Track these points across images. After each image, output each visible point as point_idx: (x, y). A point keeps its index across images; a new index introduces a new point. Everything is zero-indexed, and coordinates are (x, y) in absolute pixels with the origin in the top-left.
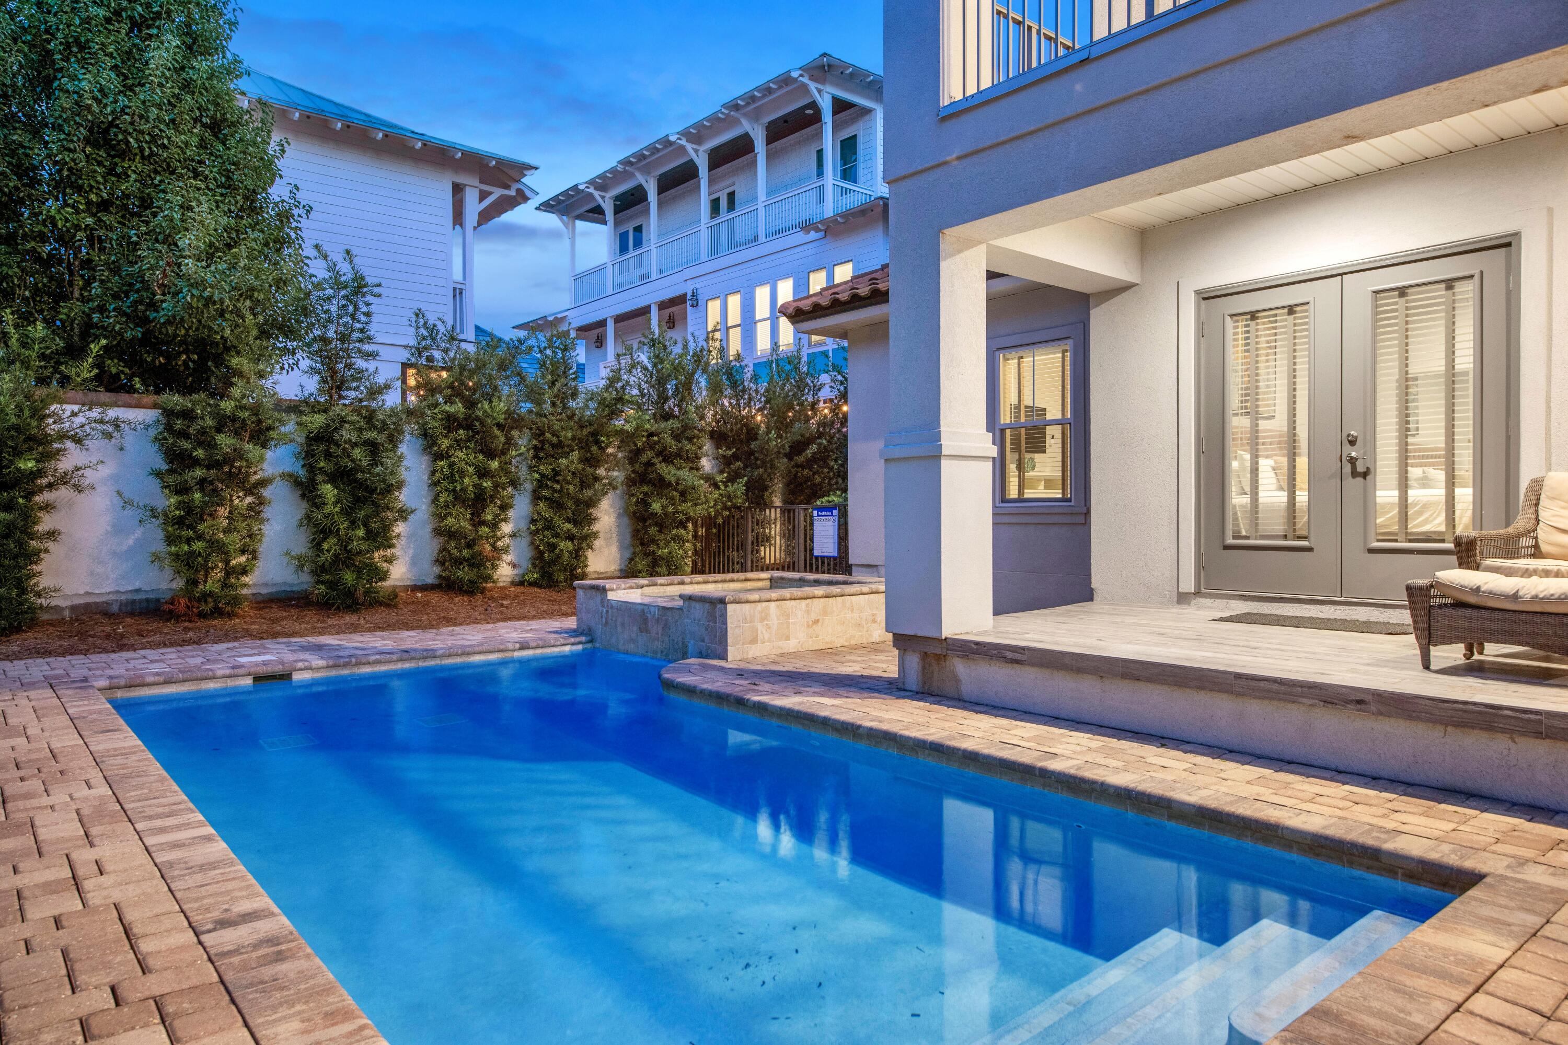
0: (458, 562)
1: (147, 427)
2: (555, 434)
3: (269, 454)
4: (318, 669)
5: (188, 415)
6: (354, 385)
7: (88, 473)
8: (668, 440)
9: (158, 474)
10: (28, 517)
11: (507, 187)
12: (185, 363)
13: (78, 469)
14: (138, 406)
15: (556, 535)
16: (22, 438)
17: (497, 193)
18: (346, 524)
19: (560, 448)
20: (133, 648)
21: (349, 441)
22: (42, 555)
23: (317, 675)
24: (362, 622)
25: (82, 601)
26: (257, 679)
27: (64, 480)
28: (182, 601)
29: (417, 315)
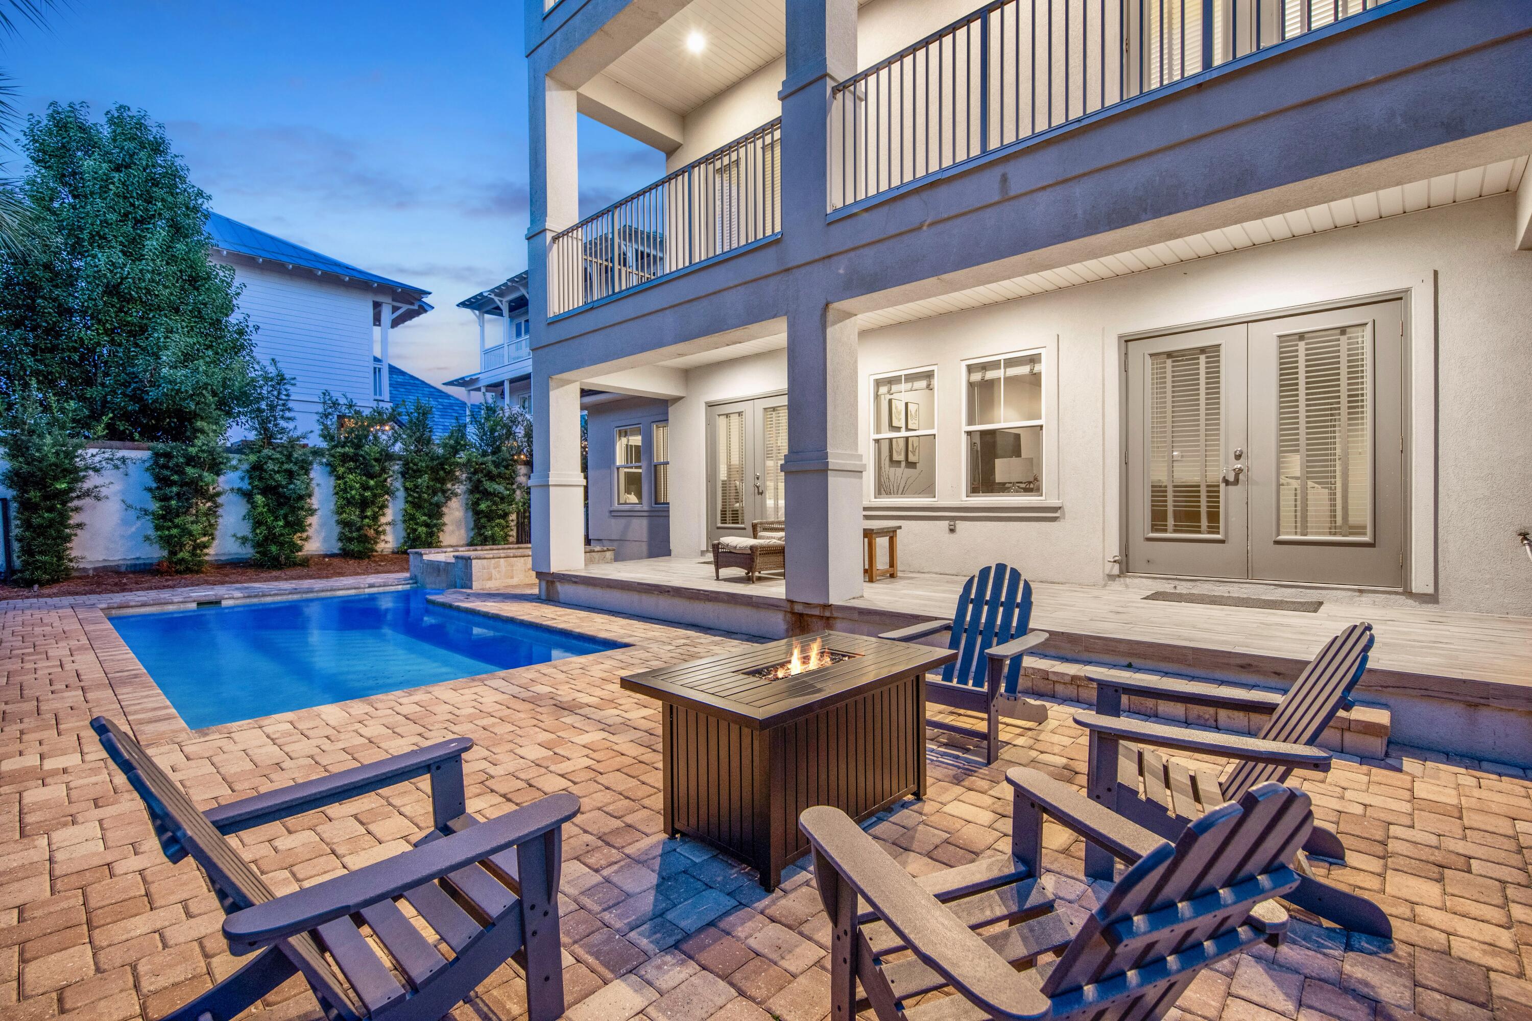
0: (350, 540)
1: (144, 461)
2: (415, 464)
3: (222, 479)
4: (238, 598)
5: (168, 455)
6: (279, 436)
7: (103, 489)
8: (492, 468)
9: (150, 490)
10: (63, 517)
11: (412, 304)
12: (169, 423)
13: (96, 487)
14: (138, 449)
15: (417, 524)
16: (59, 470)
17: (405, 308)
18: (272, 518)
19: (418, 473)
20: (131, 590)
21: (273, 470)
22: (73, 538)
23: (238, 602)
24: (283, 575)
25: (101, 565)
26: (200, 604)
27: (87, 494)
28: (165, 564)
29: (324, 394)
